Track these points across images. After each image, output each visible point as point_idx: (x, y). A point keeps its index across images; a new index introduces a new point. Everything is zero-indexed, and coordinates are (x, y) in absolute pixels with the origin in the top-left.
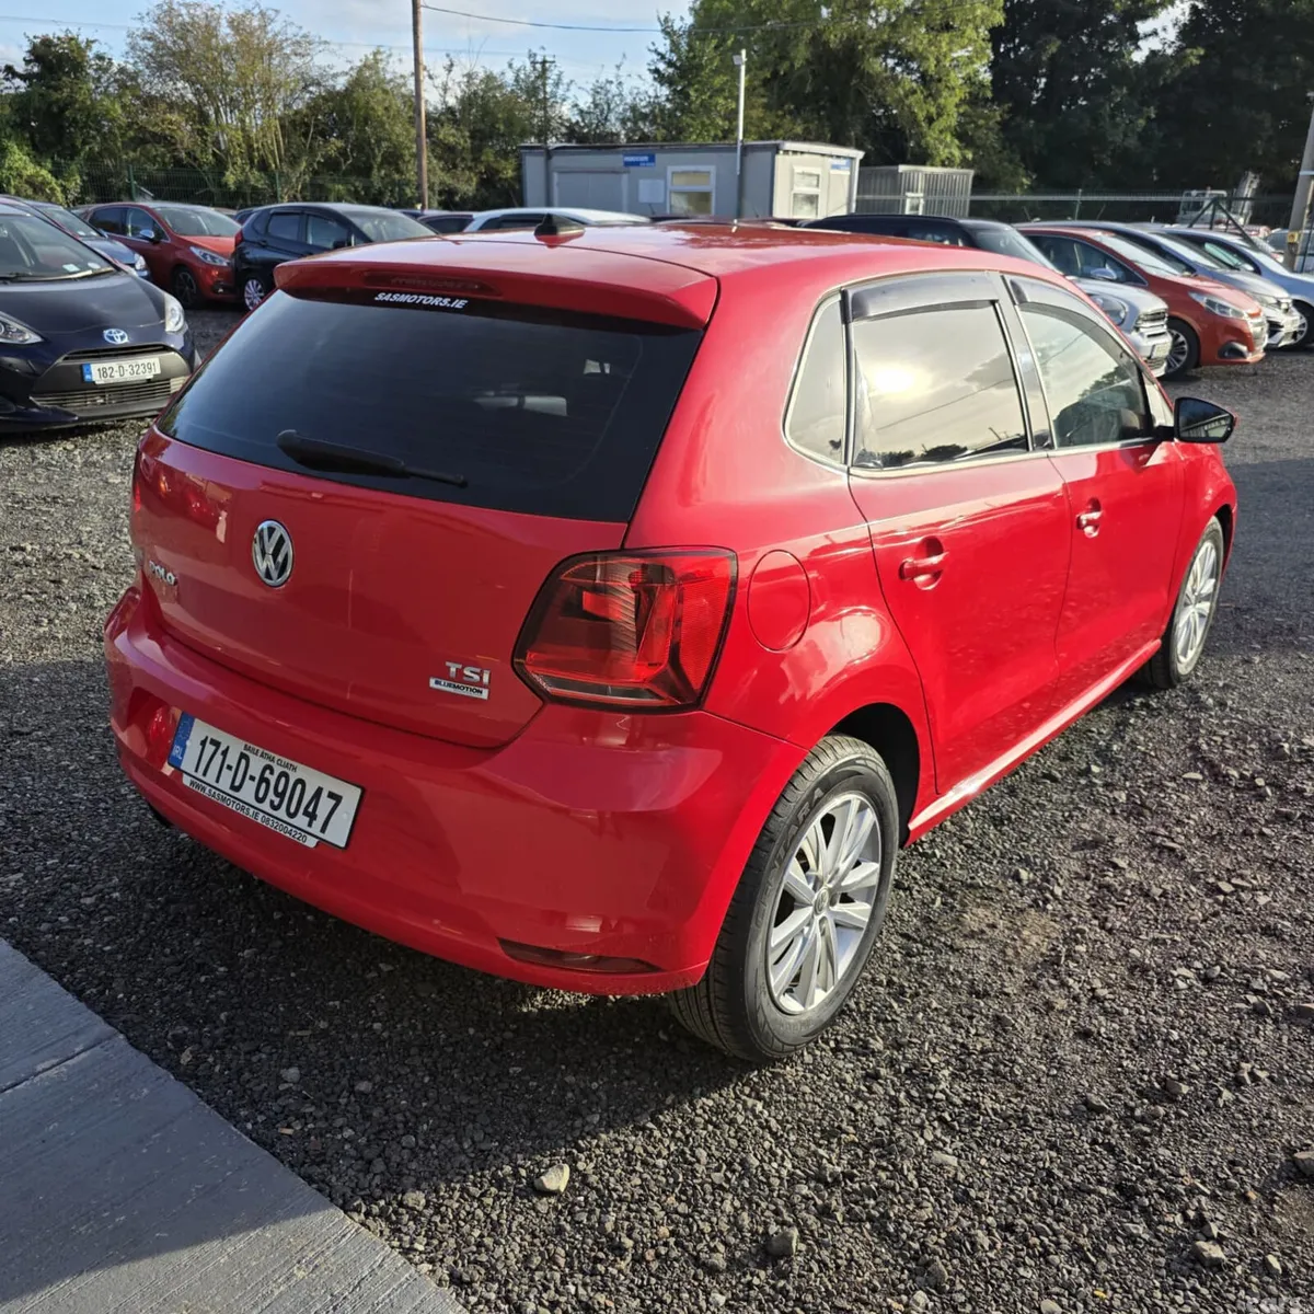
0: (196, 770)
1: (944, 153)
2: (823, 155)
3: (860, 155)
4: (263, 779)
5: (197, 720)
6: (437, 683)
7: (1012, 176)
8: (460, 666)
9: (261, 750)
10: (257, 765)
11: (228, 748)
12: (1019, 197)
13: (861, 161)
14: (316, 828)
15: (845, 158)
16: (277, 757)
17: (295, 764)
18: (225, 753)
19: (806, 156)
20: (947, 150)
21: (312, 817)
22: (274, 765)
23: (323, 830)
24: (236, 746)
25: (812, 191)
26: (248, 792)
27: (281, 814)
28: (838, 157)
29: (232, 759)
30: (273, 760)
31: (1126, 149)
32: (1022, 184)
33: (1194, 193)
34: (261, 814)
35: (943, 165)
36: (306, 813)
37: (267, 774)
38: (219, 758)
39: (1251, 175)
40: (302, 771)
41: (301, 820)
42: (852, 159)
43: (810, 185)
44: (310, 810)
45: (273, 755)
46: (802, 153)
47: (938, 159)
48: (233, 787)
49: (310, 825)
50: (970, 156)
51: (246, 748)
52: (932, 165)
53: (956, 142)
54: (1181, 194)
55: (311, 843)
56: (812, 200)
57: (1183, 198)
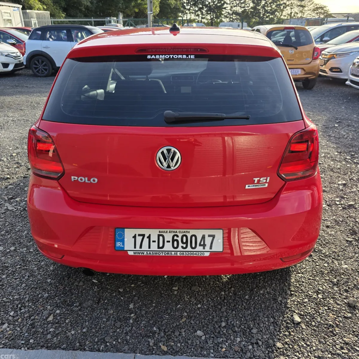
0: (135, 247)
1: (37, 7)
2: (9, 6)
3: (21, 6)
4: (173, 241)
5: (126, 230)
6: (249, 186)
7: (59, 14)
8: (259, 179)
9: (168, 230)
10: (168, 237)
11: (150, 235)
12: (62, 20)
13: (22, 8)
14: (207, 248)
15: (16, 7)
16: (178, 230)
17: (188, 230)
18: (149, 237)
19: (4, 6)
20: (38, 5)
21: (204, 246)
22: (178, 234)
23: (211, 248)
24: (154, 233)
25: (10, 18)
26: (168, 247)
27: (189, 249)
28: (14, 7)
29: (154, 237)
30: (176, 232)
31: (88, 6)
32: (62, 16)
33: (108, 18)
34: (179, 253)
35: (38, 10)
36: (200, 245)
37: (175, 238)
38: (146, 240)
39: (121, 13)
40: (192, 232)
41: (199, 248)
42: (19, 8)
43: (8, 16)
44: (202, 243)
45: (175, 230)
46: (3, 6)
47: (36, 8)
48: (159, 247)
49: (204, 248)
50: (45, 7)
51: (160, 232)
52: (34, 10)
53: (39, 3)
54: (105, 18)
55: (207, 254)
56: (10, 21)
57: (106, 20)
